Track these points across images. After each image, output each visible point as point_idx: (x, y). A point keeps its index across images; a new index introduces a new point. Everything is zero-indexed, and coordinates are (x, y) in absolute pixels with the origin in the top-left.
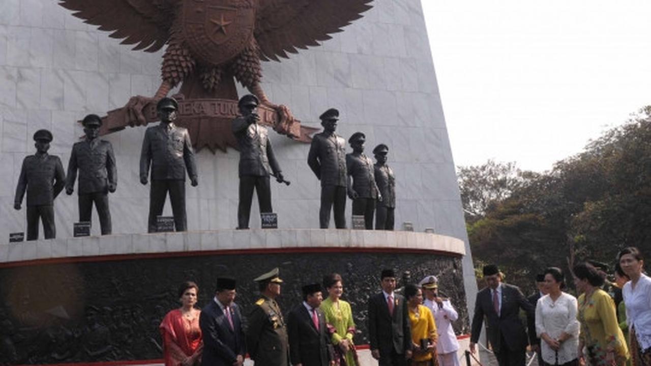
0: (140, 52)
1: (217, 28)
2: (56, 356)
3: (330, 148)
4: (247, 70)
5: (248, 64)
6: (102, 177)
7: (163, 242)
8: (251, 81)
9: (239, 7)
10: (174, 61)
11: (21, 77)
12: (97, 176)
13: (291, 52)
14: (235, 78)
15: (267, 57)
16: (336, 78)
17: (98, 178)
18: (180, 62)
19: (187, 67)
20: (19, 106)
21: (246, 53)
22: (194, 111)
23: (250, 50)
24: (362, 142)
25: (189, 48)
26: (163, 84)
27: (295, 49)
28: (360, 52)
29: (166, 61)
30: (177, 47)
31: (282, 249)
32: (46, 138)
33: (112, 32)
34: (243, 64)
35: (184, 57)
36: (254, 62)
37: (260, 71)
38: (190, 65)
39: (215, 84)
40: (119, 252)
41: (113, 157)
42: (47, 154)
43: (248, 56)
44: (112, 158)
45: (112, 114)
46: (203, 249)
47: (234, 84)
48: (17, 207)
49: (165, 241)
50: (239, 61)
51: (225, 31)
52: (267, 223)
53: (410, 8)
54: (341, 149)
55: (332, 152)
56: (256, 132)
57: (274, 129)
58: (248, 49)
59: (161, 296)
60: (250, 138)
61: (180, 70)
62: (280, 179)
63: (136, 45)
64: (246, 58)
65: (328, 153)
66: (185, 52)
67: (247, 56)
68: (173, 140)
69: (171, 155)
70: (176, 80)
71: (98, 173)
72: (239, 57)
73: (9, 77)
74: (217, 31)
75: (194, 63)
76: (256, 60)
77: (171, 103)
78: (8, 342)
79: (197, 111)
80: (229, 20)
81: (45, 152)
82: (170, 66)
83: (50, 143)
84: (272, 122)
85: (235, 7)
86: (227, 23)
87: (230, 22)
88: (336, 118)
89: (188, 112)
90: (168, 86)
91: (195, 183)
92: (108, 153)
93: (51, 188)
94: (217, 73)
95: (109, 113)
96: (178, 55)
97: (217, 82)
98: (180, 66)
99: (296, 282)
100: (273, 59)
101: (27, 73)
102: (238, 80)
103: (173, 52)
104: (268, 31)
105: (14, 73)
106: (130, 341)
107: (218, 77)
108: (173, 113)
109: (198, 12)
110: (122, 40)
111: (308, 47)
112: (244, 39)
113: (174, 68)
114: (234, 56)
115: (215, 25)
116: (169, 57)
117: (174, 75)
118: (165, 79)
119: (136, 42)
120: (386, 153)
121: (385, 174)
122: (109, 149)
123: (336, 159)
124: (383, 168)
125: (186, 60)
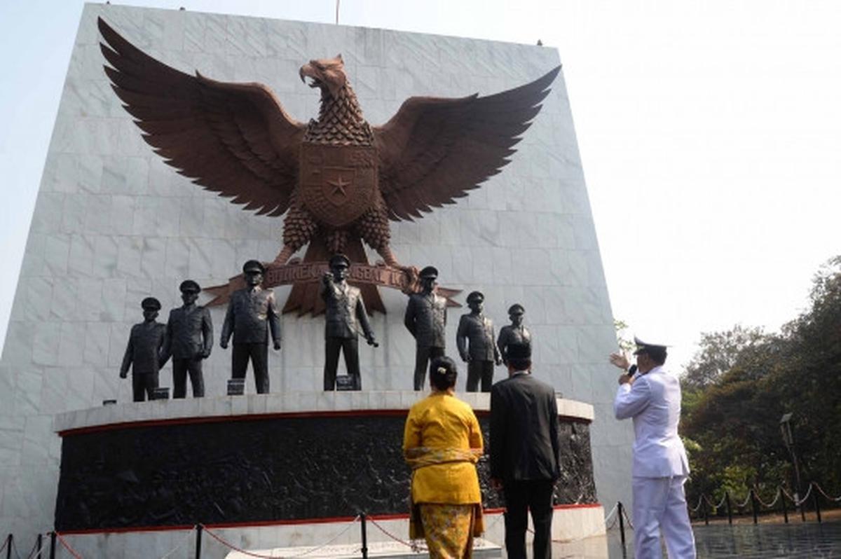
0: (264, 218)
1: (336, 189)
2: (124, 520)
3: (426, 308)
4: (373, 232)
5: (374, 225)
6: (195, 343)
7: (227, 406)
8: (378, 242)
9: (357, 167)
10: (295, 224)
11: (147, 247)
12: (190, 342)
13: (424, 210)
14: (362, 240)
15: (398, 217)
16: (482, 237)
17: (190, 344)
18: (300, 225)
19: (308, 230)
20: (143, 275)
21: (370, 214)
22: (312, 275)
23: (375, 211)
24: (480, 302)
25: (309, 211)
26: (285, 248)
27: (429, 208)
28: (510, 209)
29: (287, 225)
30: (297, 210)
31: (353, 412)
32: (153, 306)
33: (234, 198)
34: (368, 224)
35: (305, 219)
36: (380, 222)
37: (389, 232)
38: (310, 228)
39: (340, 247)
40: (185, 416)
41: (211, 324)
42: (155, 322)
43: (374, 218)
44: (209, 324)
45: (234, 280)
46: (268, 411)
47: (362, 246)
48: (123, 375)
49: (231, 405)
50: (364, 222)
51: (343, 191)
52: (342, 385)
53: (567, 161)
54: (438, 309)
55: (427, 312)
56: (343, 293)
57: (403, 291)
58: (372, 209)
59: (225, 460)
60: (336, 300)
61: (300, 233)
62: (371, 341)
63: (258, 210)
64: (370, 219)
65: (423, 313)
66: (305, 215)
67: (371, 216)
68: (255, 303)
69: (250, 317)
70: (297, 244)
71: (191, 339)
72: (364, 217)
73: (135, 247)
74: (336, 192)
75: (315, 226)
76: (382, 220)
77: (257, 265)
78: (83, 506)
79: (314, 276)
80: (347, 181)
81: (153, 320)
82: (289, 230)
83: (159, 312)
84: (400, 284)
85: (353, 167)
86: (344, 184)
87: (348, 183)
88: (434, 276)
89: (305, 277)
90: (289, 251)
91: (277, 347)
92: (203, 318)
93: (155, 356)
94: (341, 236)
95: (230, 280)
96: (299, 219)
97: (342, 245)
98: (301, 230)
99: (367, 446)
100: (404, 218)
101: (152, 242)
102: (366, 242)
103: (293, 216)
104: (398, 191)
105: (140, 243)
106: (193, 505)
107: (342, 239)
108: (260, 276)
109: (314, 174)
110: (245, 205)
111: (443, 205)
112: (367, 199)
113: (294, 232)
114: (358, 216)
115: (334, 186)
116: (289, 221)
117: (295, 238)
118: (286, 243)
119: (258, 207)
120: (520, 314)
121: (519, 337)
122: (205, 315)
123: (432, 319)
124: (517, 329)
125: (307, 223)
